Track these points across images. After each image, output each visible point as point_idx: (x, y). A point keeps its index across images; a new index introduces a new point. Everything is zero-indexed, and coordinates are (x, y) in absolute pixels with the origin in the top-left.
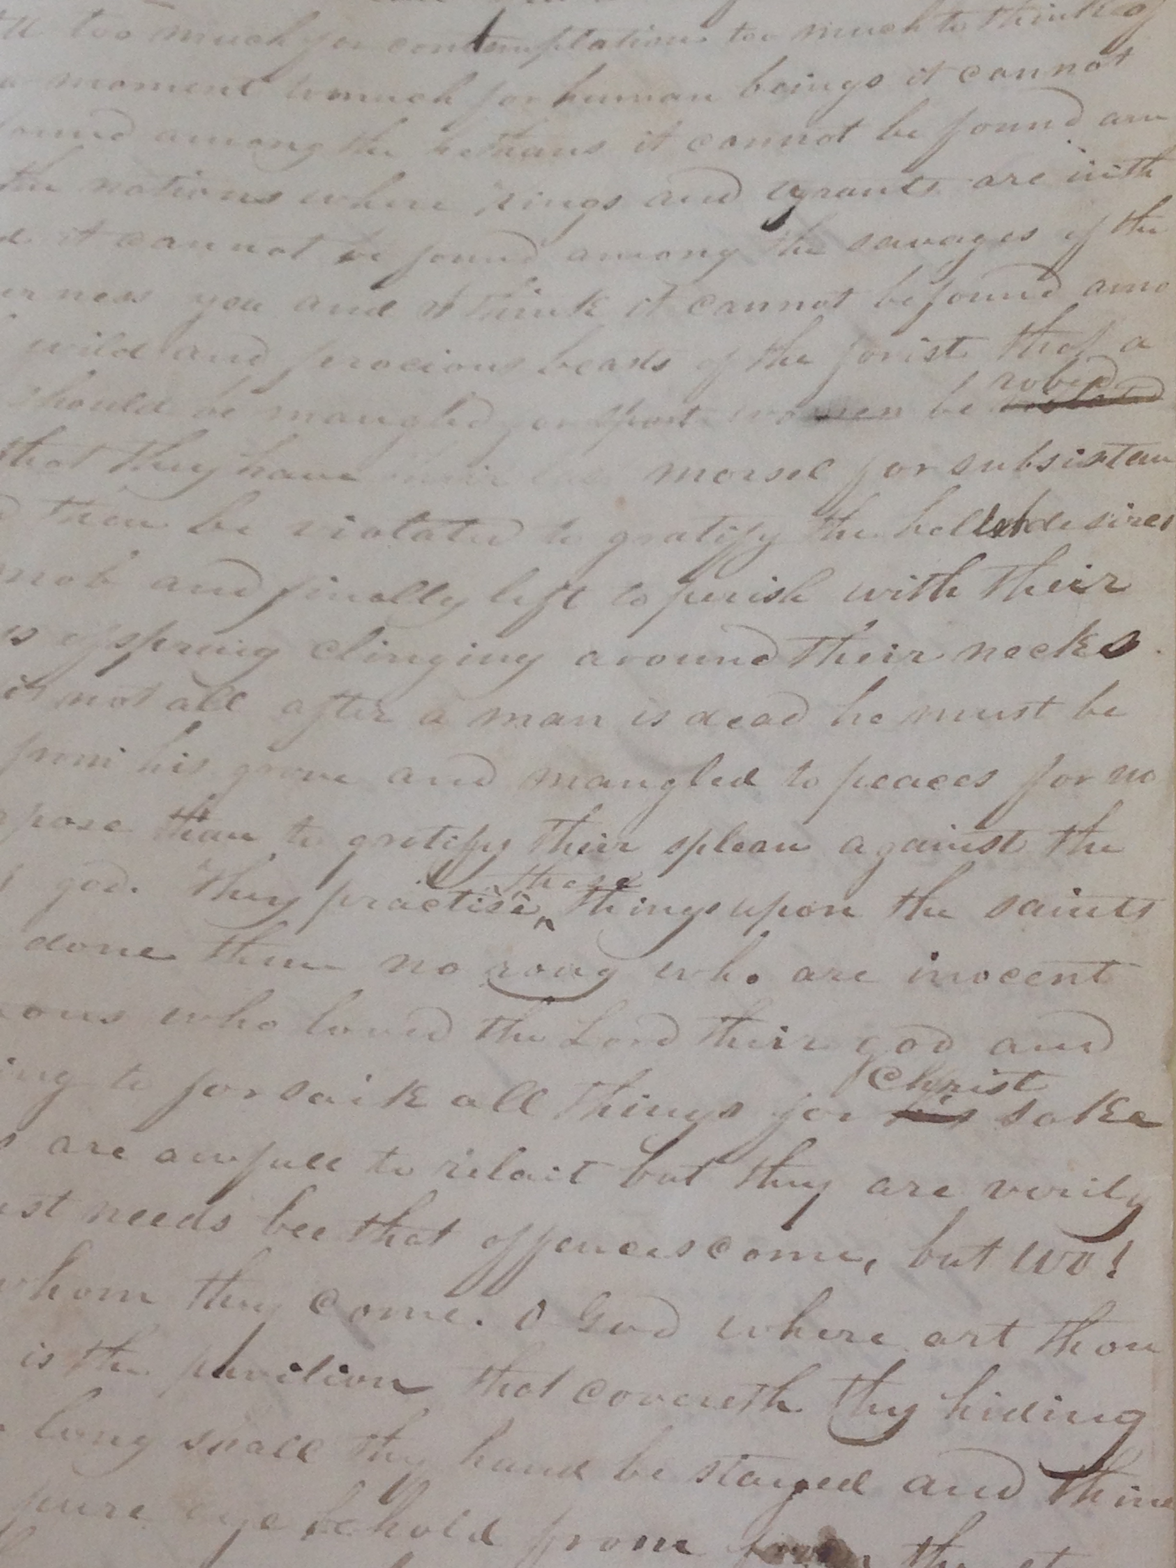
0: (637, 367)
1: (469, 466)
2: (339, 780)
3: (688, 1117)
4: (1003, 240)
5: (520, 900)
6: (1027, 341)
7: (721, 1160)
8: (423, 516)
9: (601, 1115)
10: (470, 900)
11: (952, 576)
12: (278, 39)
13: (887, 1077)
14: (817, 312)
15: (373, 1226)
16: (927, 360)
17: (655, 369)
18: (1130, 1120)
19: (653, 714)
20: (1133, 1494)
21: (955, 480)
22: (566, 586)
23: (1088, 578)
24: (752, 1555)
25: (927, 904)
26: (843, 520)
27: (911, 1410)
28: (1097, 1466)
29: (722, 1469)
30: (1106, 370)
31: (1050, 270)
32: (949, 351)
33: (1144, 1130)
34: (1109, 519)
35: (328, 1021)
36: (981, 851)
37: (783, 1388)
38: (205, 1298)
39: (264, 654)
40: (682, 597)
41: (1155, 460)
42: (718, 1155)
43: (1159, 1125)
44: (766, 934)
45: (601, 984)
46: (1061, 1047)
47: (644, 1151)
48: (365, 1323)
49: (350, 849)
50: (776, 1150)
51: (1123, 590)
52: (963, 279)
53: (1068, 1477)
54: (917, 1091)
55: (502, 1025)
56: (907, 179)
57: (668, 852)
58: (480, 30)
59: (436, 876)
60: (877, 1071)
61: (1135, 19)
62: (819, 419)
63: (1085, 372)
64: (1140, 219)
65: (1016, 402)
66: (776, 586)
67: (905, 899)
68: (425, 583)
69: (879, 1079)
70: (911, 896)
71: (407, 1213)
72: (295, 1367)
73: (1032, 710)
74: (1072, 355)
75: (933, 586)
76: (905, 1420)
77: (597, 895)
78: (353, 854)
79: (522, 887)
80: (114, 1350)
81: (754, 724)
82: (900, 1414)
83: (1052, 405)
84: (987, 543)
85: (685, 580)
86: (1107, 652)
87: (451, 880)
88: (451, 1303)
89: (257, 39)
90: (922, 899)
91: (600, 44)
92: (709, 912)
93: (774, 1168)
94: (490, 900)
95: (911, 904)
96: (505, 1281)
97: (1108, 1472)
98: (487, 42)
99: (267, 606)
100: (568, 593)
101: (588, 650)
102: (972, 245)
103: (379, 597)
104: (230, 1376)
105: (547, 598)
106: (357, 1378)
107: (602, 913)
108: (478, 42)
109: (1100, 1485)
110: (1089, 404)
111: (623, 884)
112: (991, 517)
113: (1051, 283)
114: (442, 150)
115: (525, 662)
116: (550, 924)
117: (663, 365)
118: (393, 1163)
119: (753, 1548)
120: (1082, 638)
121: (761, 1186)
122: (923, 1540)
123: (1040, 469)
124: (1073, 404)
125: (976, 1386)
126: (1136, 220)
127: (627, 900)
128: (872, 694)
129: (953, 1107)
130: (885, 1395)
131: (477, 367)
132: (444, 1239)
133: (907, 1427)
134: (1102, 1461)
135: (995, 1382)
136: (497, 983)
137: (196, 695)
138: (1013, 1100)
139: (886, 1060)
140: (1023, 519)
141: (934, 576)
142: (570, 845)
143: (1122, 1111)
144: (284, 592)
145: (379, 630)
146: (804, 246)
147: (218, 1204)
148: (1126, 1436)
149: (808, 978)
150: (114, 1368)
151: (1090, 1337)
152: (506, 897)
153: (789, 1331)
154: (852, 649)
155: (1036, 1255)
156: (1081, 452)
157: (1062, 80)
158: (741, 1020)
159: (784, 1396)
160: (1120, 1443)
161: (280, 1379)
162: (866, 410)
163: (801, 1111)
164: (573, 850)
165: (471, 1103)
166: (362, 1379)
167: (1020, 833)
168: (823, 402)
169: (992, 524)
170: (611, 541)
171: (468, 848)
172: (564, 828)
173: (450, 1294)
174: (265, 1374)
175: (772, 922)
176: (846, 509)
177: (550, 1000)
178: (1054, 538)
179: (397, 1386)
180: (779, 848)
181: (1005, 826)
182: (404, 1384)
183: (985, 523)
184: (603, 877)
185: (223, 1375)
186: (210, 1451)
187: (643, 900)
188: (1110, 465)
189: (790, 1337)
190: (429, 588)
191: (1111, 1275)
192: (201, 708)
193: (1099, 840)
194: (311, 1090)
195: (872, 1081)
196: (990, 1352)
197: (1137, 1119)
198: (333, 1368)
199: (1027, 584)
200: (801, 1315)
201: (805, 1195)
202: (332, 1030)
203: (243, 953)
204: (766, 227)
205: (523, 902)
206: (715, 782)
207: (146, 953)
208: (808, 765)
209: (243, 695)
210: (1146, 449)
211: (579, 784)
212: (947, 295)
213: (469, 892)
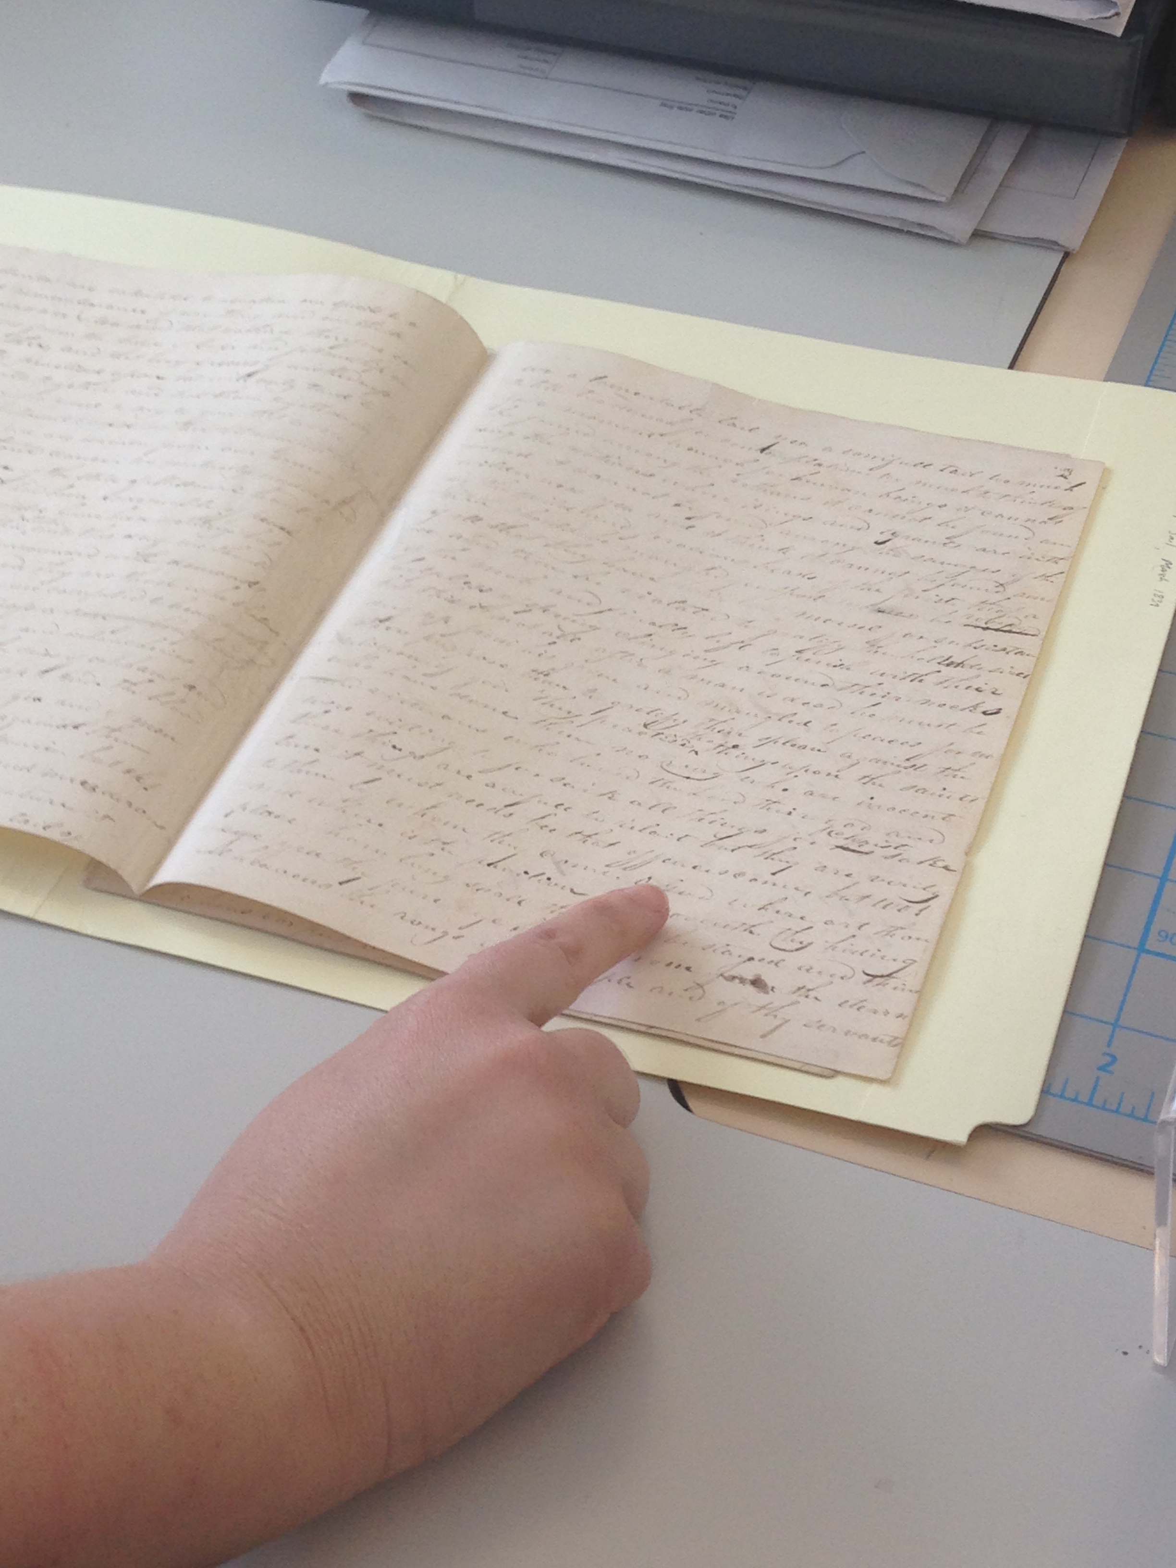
0: (801, 576)
1: (711, 591)
2: (614, 680)
3: (740, 829)
4: (984, 570)
5: (685, 742)
6: (983, 605)
7: (750, 847)
8: (684, 602)
9: (699, 820)
10: (661, 736)
11: (922, 675)
12: (671, 424)
13: (836, 834)
14: (891, 576)
15: (579, 835)
16: (935, 602)
17: (809, 578)
18: (943, 867)
19: (769, 692)
20: (903, 987)
21: (935, 644)
22: (742, 642)
23: (984, 687)
24: (721, 978)
25: (874, 781)
26: (878, 647)
27: (810, 944)
28: (889, 975)
29: (716, 947)
30: (1016, 622)
31: (1002, 585)
32: (947, 601)
33: (947, 872)
34: (1001, 670)
35: (581, 760)
36: (906, 768)
37: (754, 926)
38: (491, 838)
39: (594, 628)
40: (796, 657)
41: (1028, 655)
42: (749, 845)
43: (955, 871)
44: (796, 776)
45: (713, 778)
46: (920, 839)
47: (715, 836)
48: (564, 867)
49: (611, 705)
50: (776, 848)
51: (999, 694)
52: (961, 580)
53: (875, 977)
54: (848, 841)
55: (661, 782)
56: (947, 541)
57: (760, 740)
58: (765, 446)
59: (649, 724)
60: (832, 831)
61: (1067, 511)
62: (879, 611)
63: (1005, 621)
64: (1048, 577)
65: (972, 624)
66: (840, 663)
67: (865, 777)
68: (677, 625)
69: (832, 834)
70: (868, 777)
71: (596, 834)
72: (526, 873)
73: (945, 726)
74: (1002, 614)
75: (912, 678)
76: (806, 947)
77: (722, 748)
78: (612, 707)
79: (688, 738)
80: (444, 843)
81: (815, 706)
82: (805, 943)
83: (988, 628)
84: (942, 668)
85: (799, 652)
86: (984, 713)
87: (656, 728)
88: (607, 869)
89: (661, 421)
90: (873, 779)
91: (820, 465)
92: (773, 764)
93: (774, 854)
94: (672, 738)
95: (867, 779)
96: (634, 867)
97: (894, 978)
98: (767, 451)
99: (601, 612)
100: (742, 645)
101: (745, 665)
102: (969, 569)
103: (654, 624)
104: (495, 867)
105: (732, 644)
106: (553, 883)
107: (722, 754)
108: (763, 450)
109: (887, 982)
110: (1005, 631)
111: (734, 747)
112: (947, 659)
113: (1001, 589)
114: (734, 481)
115: (714, 663)
116: (696, 753)
117: (812, 578)
118: (595, 815)
119: (722, 975)
120: (975, 707)
121: (767, 858)
122: (801, 986)
123: (975, 648)
124: (996, 630)
125: (843, 941)
126: (1046, 577)
127: (735, 752)
128: (873, 707)
129: (864, 849)
130: (801, 937)
131: (725, 558)
132: (610, 847)
133: (805, 950)
134: (891, 974)
135: (852, 940)
136: (665, 767)
137: (559, 633)
138: (892, 851)
139: (838, 827)
140: (962, 663)
141: (914, 674)
142: (714, 729)
143: (940, 864)
144: (610, 610)
145: (650, 635)
146: (891, 553)
147: (509, 808)
148: (905, 968)
149: (811, 794)
150: (443, 849)
151: (900, 933)
152: (678, 739)
153: (763, 908)
154: (869, 691)
155: (885, 903)
156: (995, 646)
157: (1029, 524)
158: (775, 802)
159: (753, 929)
160: (902, 969)
161: (518, 875)
162: (901, 613)
163: (793, 837)
164: (716, 730)
165: (639, 804)
166: (556, 884)
167: (925, 765)
168: (882, 606)
169: (947, 662)
170: (769, 631)
171: (668, 718)
172: (713, 723)
173: (607, 866)
174: (511, 871)
175: (801, 773)
176: (881, 644)
177: (688, 778)
178: (974, 672)
179: (572, 891)
180: (812, 749)
181: (919, 762)
182: (575, 890)
183: (944, 661)
184: (726, 742)
185: (492, 866)
186: (477, 890)
187: (743, 753)
188: (1007, 653)
189: (763, 911)
190: (678, 627)
191: (917, 915)
192: (558, 638)
193: (960, 774)
194: (565, 781)
195: (829, 834)
196: (852, 930)
197: (946, 868)
198: (545, 877)
199: (956, 685)
200: (770, 904)
201: (785, 865)
202: (582, 764)
203: (550, 726)
204: (876, 543)
205: (687, 743)
206: (790, 722)
207: (505, 713)
208: (835, 725)
209: (579, 639)
210: (1025, 651)
211: (727, 709)
212: (952, 583)
213: (663, 734)
